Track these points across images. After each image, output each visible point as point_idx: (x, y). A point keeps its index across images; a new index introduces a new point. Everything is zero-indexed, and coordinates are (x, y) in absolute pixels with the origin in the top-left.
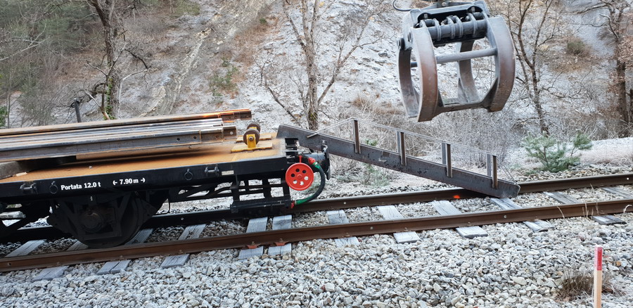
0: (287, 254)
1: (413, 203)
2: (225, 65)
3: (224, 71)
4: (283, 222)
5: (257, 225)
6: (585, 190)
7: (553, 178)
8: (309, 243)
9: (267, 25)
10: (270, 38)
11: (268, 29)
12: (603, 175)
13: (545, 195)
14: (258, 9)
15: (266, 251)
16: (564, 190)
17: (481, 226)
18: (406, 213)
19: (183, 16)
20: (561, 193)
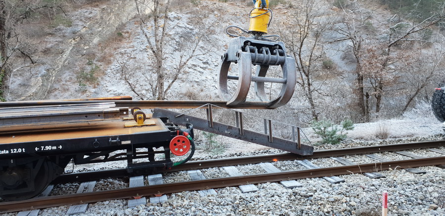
0: (166, 203)
1: (247, 164)
2: (89, 64)
3: (89, 68)
4: (156, 179)
5: (136, 181)
6: (356, 156)
7: (334, 148)
8: (179, 194)
9: (123, 37)
10: (125, 46)
11: (124, 40)
12: (364, 147)
13: (332, 159)
14: (116, 26)
15: (148, 200)
16: (342, 156)
17: (296, 180)
18: (244, 171)
19: (59, 27)
20: (341, 158)
